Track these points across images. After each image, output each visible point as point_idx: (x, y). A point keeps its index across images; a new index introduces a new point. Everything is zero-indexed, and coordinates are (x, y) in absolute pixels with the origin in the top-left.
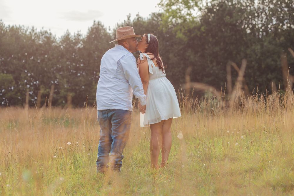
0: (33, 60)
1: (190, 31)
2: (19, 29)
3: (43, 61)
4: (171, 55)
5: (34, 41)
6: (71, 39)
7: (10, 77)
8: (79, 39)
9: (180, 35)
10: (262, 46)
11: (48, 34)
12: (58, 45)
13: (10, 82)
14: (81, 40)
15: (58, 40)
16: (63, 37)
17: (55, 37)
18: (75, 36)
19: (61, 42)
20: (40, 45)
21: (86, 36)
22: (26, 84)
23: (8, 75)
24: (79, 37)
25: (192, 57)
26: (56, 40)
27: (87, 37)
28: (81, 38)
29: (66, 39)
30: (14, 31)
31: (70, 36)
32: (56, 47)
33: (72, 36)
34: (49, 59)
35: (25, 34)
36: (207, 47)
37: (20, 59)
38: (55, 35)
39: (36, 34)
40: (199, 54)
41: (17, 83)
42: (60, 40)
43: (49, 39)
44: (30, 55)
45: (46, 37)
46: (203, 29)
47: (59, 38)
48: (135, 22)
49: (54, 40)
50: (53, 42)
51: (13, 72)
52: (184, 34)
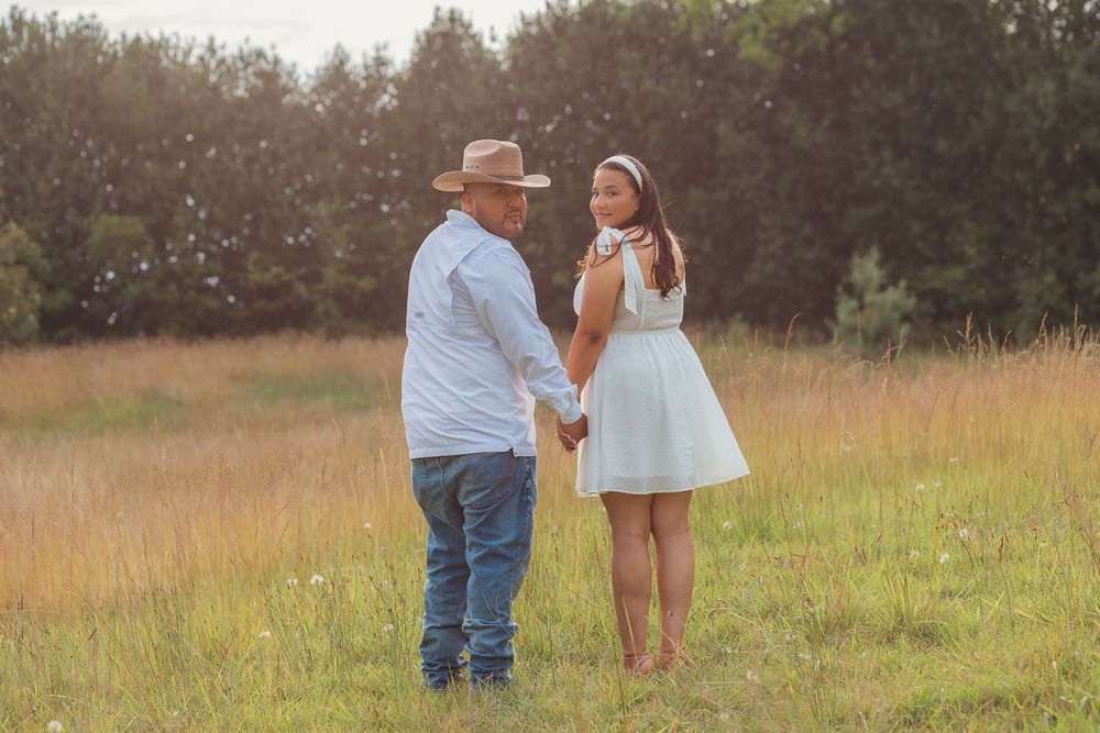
0: (217, 160)
1: (791, 34)
2: (159, 47)
3: (250, 161)
4: (723, 128)
5: (215, 89)
6: (352, 77)
7: (135, 226)
8: (381, 78)
9: (752, 50)
10: (1062, 83)
11: (267, 61)
12: (305, 103)
13: (138, 245)
14: (392, 80)
15: (305, 84)
16: (322, 73)
17: (294, 71)
18: (366, 67)
19: (314, 90)
20: (241, 104)
21: (408, 66)
22: (196, 250)
23: (128, 220)
24: (382, 70)
25: (802, 131)
26: (296, 81)
27: (410, 69)
28: (390, 72)
29: (336, 75)
30: (144, 55)
31: (348, 67)
32: (298, 108)
33: (355, 66)
34: (275, 157)
35: (184, 66)
36: (855, 92)
37: (166, 158)
38: (294, 65)
39: (222, 62)
40: (826, 121)
41: (160, 246)
42: (312, 83)
43: (271, 79)
44: (203, 140)
45: (260, 74)
46: (837, 25)
47: (309, 76)
48: (585, 8)
49: (291, 84)
50: (286, 91)
51: (142, 209)
52: (768, 44)
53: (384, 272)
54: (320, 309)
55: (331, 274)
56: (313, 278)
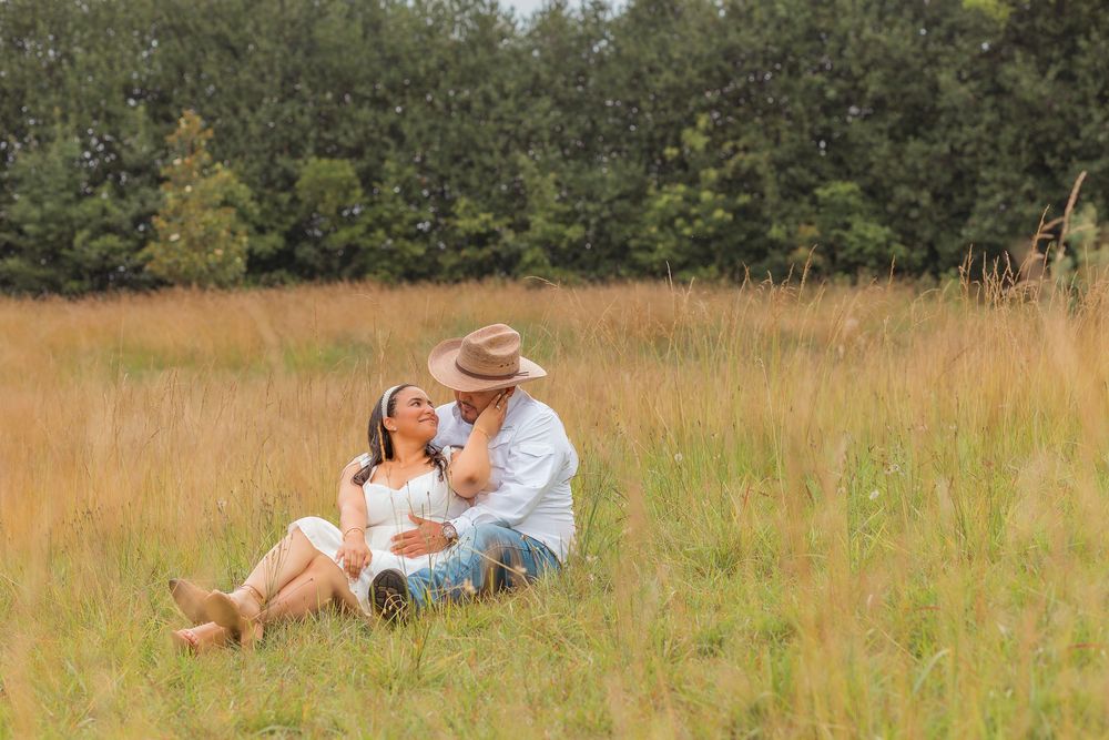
4: (945, 77)
5: (432, 31)
6: (570, 23)
7: (345, 170)
8: (599, 22)
11: (484, 6)
12: (520, 46)
13: (346, 189)
14: (609, 25)
15: (523, 29)
16: (539, 17)
17: (512, 16)
18: (583, 10)
19: (530, 35)
20: (456, 48)
21: (624, 10)
23: (337, 163)
24: (601, 14)
25: (1025, 82)
26: (513, 26)
27: (629, 15)
28: (608, 17)
29: (552, 21)
31: (565, 13)
32: (516, 54)
33: (573, 11)
35: (401, 8)
36: (1082, 43)
37: (379, 102)
38: (513, 9)
39: (439, 5)
40: (1051, 74)
42: (528, 27)
43: (487, 23)
44: (419, 85)
45: (477, 17)
47: (525, 20)
49: (509, 28)
50: (503, 35)
51: (355, 153)
53: (593, 221)
54: (528, 257)
55: (539, 223)
56: (522, 227)
